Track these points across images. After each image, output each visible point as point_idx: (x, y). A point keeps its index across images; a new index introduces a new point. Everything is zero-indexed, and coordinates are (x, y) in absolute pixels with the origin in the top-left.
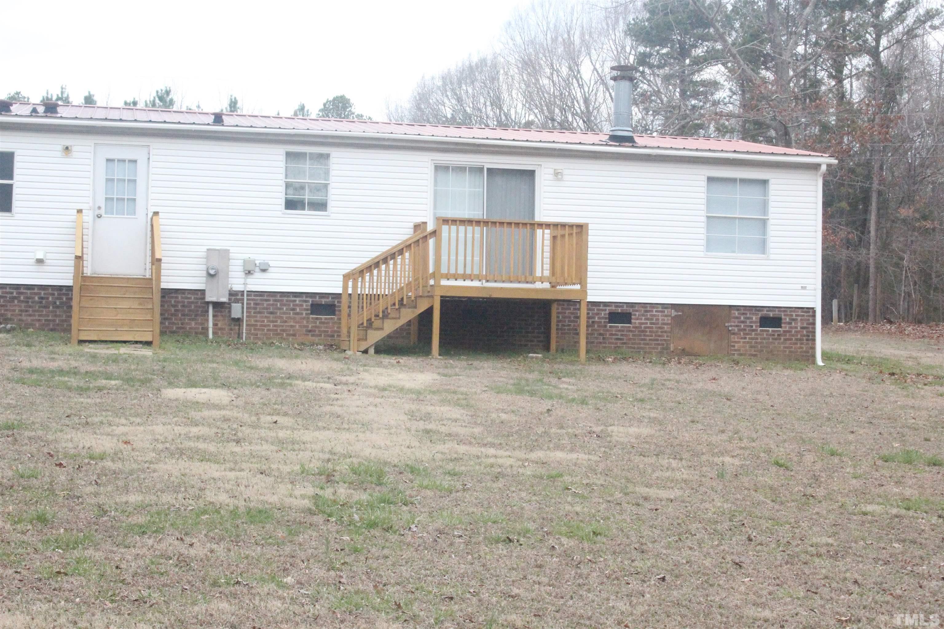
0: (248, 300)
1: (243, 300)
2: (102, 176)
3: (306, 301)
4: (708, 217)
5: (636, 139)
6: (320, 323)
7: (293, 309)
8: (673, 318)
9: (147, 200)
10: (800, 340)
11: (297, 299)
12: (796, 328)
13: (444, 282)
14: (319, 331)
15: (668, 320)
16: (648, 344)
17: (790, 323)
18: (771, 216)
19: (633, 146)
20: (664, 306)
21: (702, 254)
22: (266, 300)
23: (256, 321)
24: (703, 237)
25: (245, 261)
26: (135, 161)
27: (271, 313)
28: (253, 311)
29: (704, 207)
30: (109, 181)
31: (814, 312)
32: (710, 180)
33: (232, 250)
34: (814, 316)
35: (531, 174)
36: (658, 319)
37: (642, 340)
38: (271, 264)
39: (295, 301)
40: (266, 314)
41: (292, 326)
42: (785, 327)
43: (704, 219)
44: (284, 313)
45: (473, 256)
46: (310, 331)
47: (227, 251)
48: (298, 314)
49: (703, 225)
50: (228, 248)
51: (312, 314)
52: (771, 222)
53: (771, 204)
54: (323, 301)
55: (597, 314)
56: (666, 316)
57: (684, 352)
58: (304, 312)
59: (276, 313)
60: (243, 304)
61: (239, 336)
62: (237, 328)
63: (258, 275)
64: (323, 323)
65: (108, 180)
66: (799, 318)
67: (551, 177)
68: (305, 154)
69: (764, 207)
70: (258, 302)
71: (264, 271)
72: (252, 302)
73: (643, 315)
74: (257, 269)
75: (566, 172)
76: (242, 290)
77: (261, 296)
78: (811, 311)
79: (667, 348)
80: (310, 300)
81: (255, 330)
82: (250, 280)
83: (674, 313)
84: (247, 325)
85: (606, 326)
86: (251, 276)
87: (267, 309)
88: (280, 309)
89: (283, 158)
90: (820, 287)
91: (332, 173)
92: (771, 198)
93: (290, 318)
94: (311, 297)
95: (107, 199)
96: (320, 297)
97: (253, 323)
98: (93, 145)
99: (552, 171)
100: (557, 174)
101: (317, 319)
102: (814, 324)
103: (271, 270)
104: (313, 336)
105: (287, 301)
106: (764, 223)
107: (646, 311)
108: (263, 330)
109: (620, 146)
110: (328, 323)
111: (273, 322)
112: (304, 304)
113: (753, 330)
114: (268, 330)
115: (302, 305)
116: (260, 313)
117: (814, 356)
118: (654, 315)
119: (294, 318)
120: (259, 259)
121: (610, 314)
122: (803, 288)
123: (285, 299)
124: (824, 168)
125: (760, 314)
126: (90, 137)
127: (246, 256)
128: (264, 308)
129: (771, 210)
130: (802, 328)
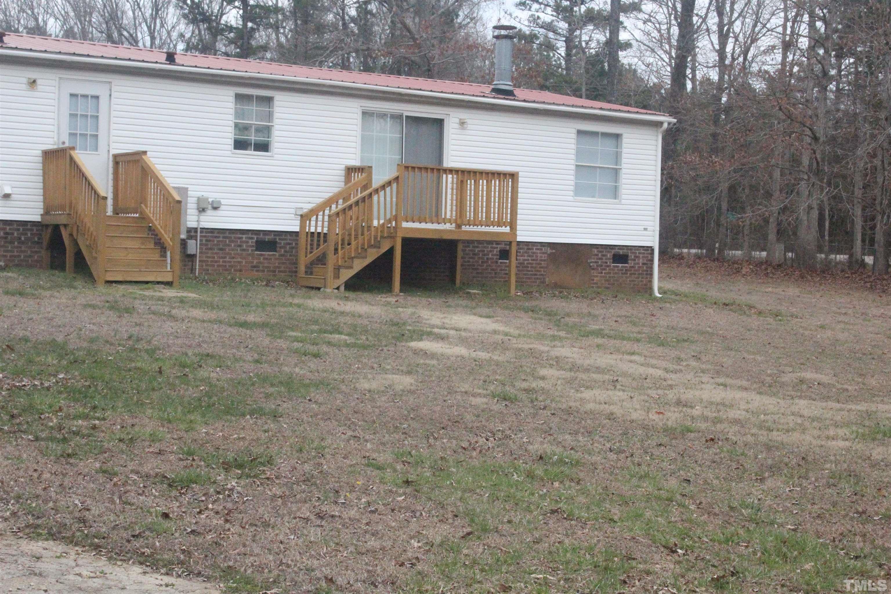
0: (201, 236)
1: (196, 236)
2: (66, 111)
3: (252, 238)
4: (577, 166)
5: (515, 93)
6: (264, 259)
7: (240, 246)
8: (550, 255)
9: (109, 136)
10: (642, 274)
11: (244, 236)
12: (638, 264)
13: (405, 225)
14: (263, 267)
15: (545, 257)
16: (529, 278)
17: (635, 260)
18: (623, 166)
19: (514, 100)
20: (542, 244)
21: (571, 198)
22: (216, 237)
23: (207, 257)
24: (572, 183)
25: (199, 199)
26: (97, 97)
27: (221, 249)
28: (204, 248)
29: (573, 157)
30: (73, 116)
31: (653, 250)
32: (580, 133)
33: (190, 188)
34: (652, 253)
35: (439, 123)
36: (537, 256)
37: (525, 274)
38: (223, 202)
39: (241, 238)
40: (216, 251)
41: (239, 262)
42: (631, 263)
43: (573, 167)
44: (233, 250)
45: (391, 198)
46: (255, 267)
47: (186, 189)
48: (244, 250)
49: (573, 172)
50: (186, 186)
51: (256, 250)
52: (624, 171)
53: (624, 155)
54: (267, 238)
55: (491, 251)
56: (543, 253)
57: (556, 286)
58: (250, 249)
59: (225, 250)
60: (196, 240)
61: (192, 270)
62: (190, 263)
63: (210, 212)
64: (267, 259)
65: (71, 115)
66: (641, 256)
67: (457, 126)
68: (252, 96)
69: (617, 157)
70: (210, 238)
71: (215, 208)
72: (204, 239)
73: (526, 252)
74: (210, 207)
75: (469, 121)
76: (196, 226)
77: (212, 232)
78: (650, 249)
79: (543, 282)
80: (255, 237)
81: (207, 265)
82: (203, 218)
83: (549, 251)
84: (200, 261)
85: (497, 262)
86: (203, 214)
87: (217, 245)
88: (229, 245)
89: (232, 99)
90: (658, 229)
91: (276, 115)
92: (624, 150)
93: (238, 254)
94: (256, 234)
95: (70, 134)
96: (264, 235)
97: (205, 259)
98: (57, 79)
99: (457, 121)
100: (462, 123)
101: (261, 255)
102: (652, 260)
103: (222, 207)
104: (257, 271)
105: (235, 238)
106: (616, 172)
107: (528, 249)
108: (213, 266)
109: (504, 99)
110: (271, 259)
111: (222, 258)
112: (250, 241)
113: (608, 266)
114: (218, 266)
115: (247, 242)
116: (211, 249)
117: (651, 289)
118: (534, 253)
119: (241, 254)
120: (212, 197)
121: (500, 251)
122: (645, 229)
123: (233, 236)
124: (665, 125)
125: (613, 251)
126: (54, 71)
127: (199, 194)
128: (214, 245)
129: (624, 161)
130: (643, 264)
